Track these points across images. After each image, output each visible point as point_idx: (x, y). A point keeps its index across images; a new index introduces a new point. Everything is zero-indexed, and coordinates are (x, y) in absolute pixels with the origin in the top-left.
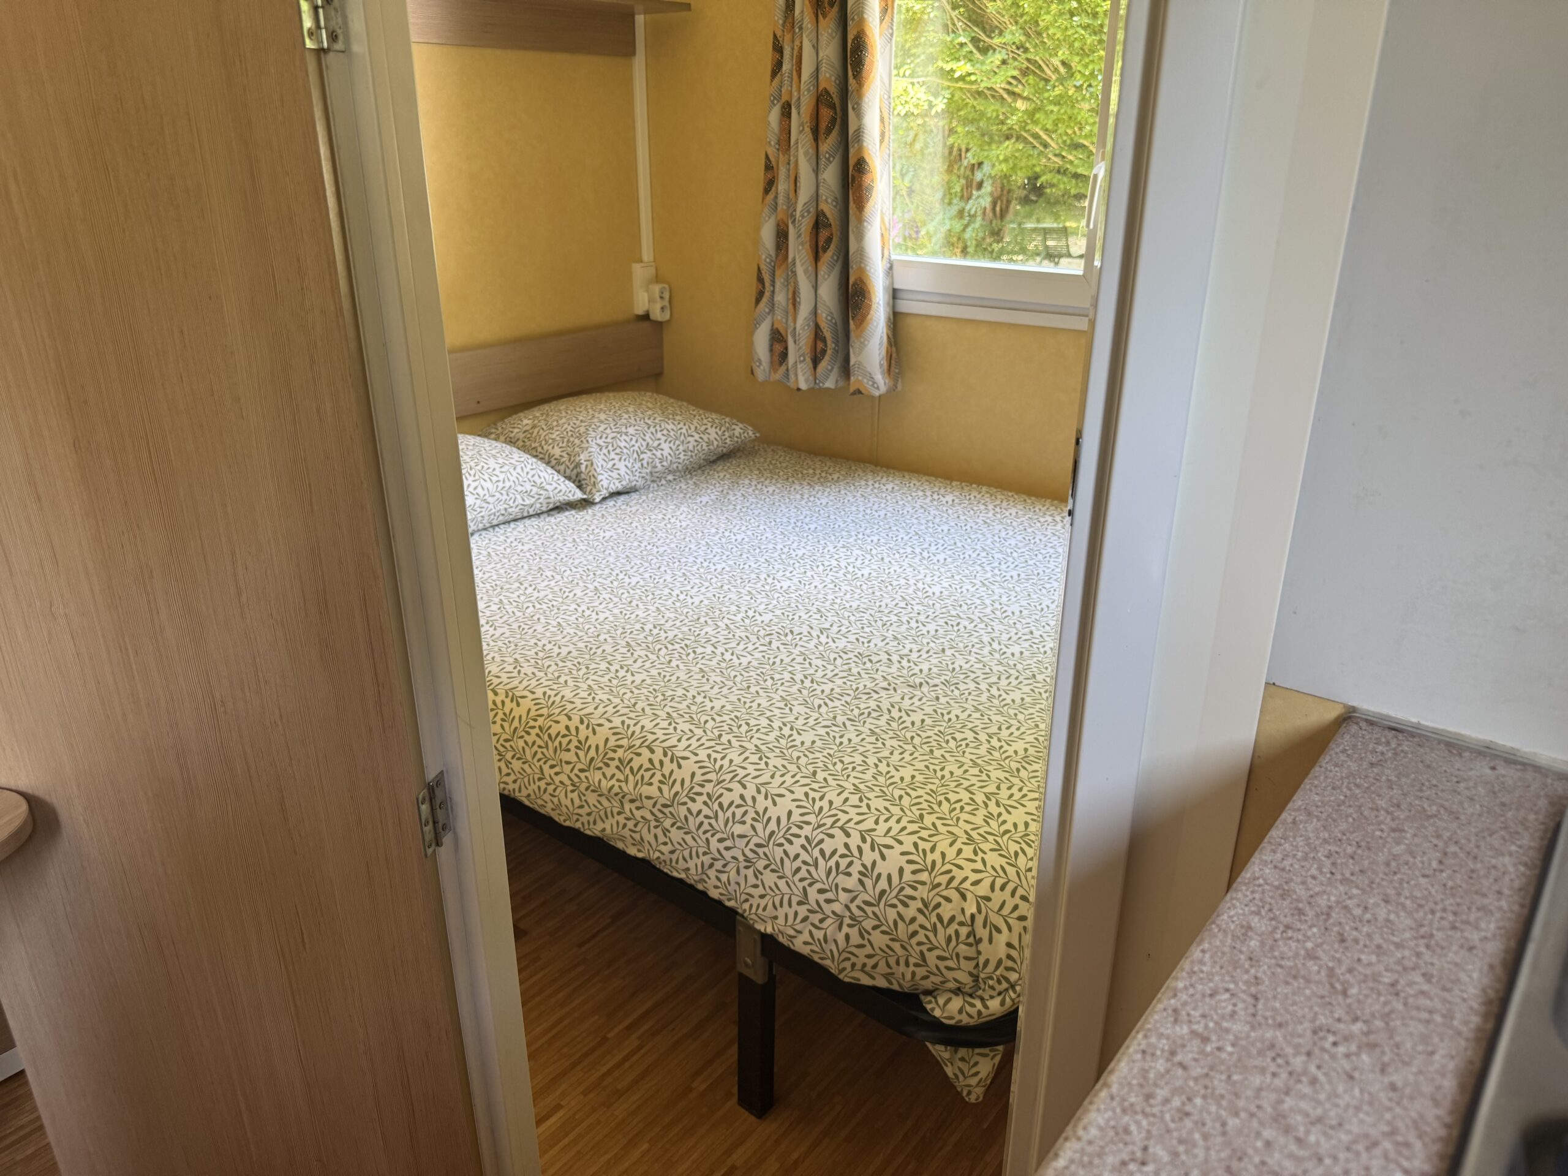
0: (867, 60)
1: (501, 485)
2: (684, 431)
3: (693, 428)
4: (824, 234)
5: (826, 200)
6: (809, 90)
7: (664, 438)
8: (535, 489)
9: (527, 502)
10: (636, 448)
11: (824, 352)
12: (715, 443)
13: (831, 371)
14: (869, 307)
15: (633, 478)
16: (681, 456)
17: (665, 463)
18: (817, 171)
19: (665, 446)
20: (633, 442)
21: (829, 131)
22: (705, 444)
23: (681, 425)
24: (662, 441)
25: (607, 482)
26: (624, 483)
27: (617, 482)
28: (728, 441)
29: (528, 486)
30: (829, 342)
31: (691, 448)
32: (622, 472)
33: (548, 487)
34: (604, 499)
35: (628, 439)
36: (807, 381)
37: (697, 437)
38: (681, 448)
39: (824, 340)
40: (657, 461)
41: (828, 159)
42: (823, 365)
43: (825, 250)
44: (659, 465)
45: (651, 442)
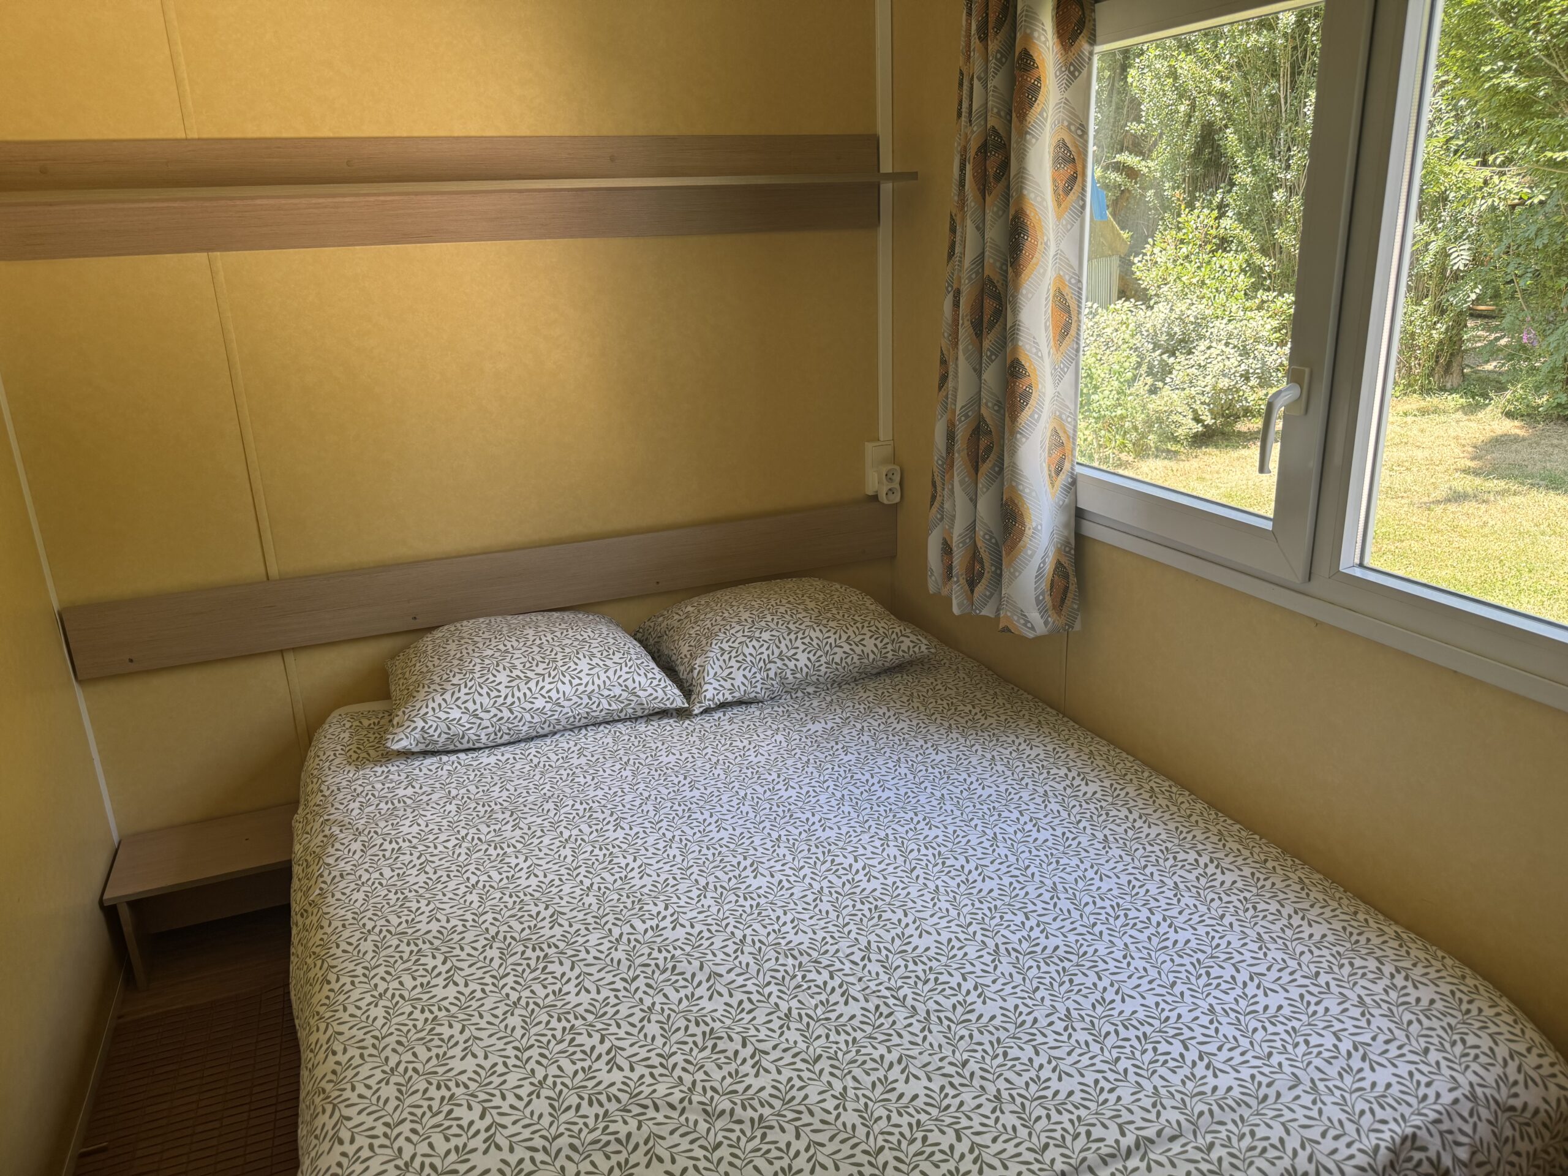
0: (1027, 243)
1: (581, 688)
2: (832, 640)
3: (844, 637)
4: (984, 442)
5: (986, 404)
6: (970, 278)
7: (803, 647)
8: (625, 694)
9: (614, 707)
10: (765, 656)
11: (981, 575)
12: (872, 656)
13: (990, 597)
14: (1022, 533)
15: (750, 690)
16: (823, 669)
17: (798, 675)
18: (979, 372)
19: (803, 658)
20: (763, 649)
21: (992, 326)
22: (856, 658)
23: (830, 634)
24: (800, 651)
25: (711, 691)
26: (737, 694)
27: (727, 693)
28: (890, 655)
29: (617, 691)
30: (987, 564)
31: (837, 660)
32: (737, 683)
33: (640, 693)
34: (707, 711)
35: (757, 645)
36: (960, 605)
37: (847, 648)
38: (823, 659)
39: (981, 562)
40: (789, 672)
41: (989, 358)
42: (979, 589)
43: (984, 461)
44: (790, 677)
45: (785, 650)
